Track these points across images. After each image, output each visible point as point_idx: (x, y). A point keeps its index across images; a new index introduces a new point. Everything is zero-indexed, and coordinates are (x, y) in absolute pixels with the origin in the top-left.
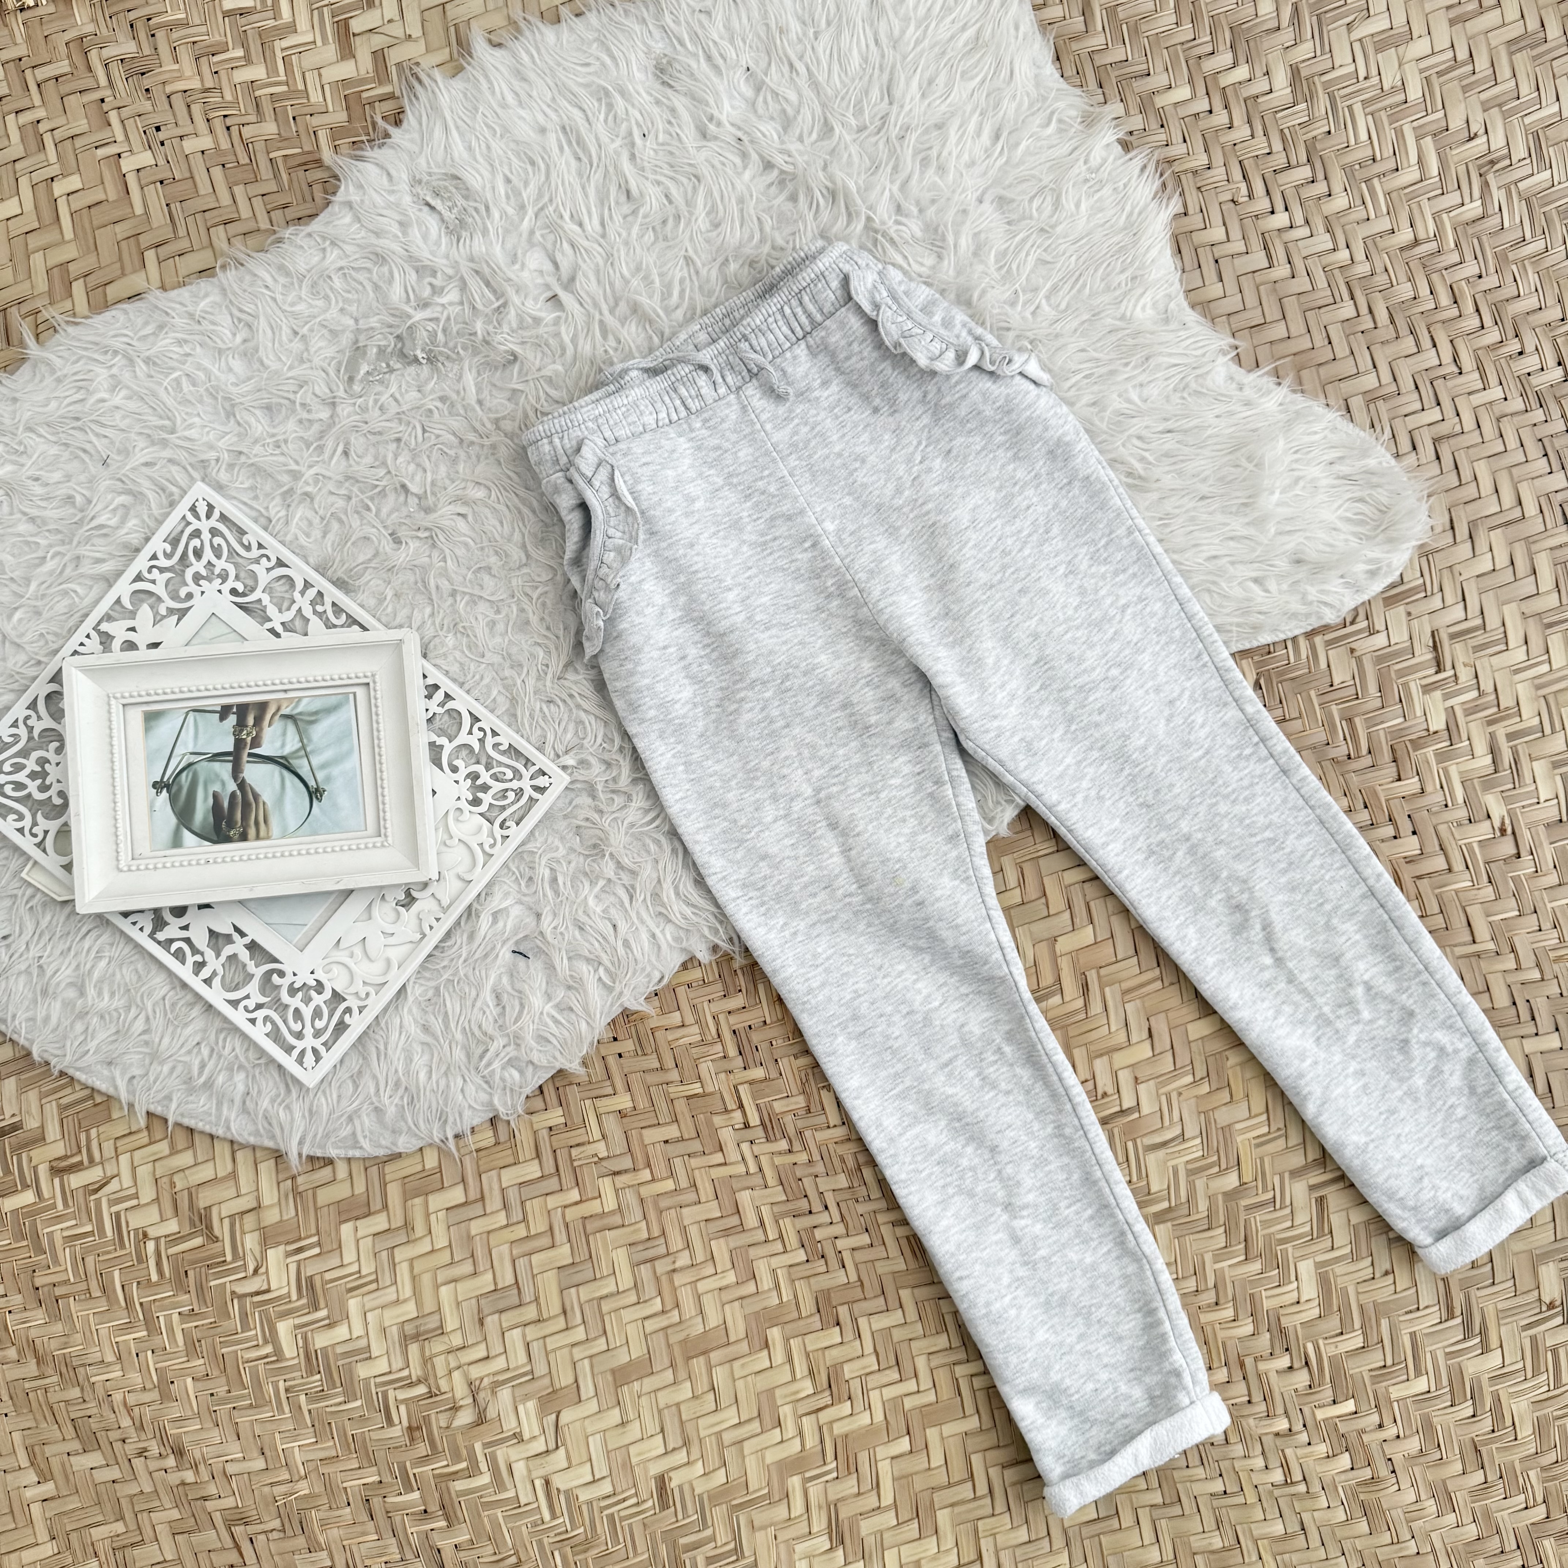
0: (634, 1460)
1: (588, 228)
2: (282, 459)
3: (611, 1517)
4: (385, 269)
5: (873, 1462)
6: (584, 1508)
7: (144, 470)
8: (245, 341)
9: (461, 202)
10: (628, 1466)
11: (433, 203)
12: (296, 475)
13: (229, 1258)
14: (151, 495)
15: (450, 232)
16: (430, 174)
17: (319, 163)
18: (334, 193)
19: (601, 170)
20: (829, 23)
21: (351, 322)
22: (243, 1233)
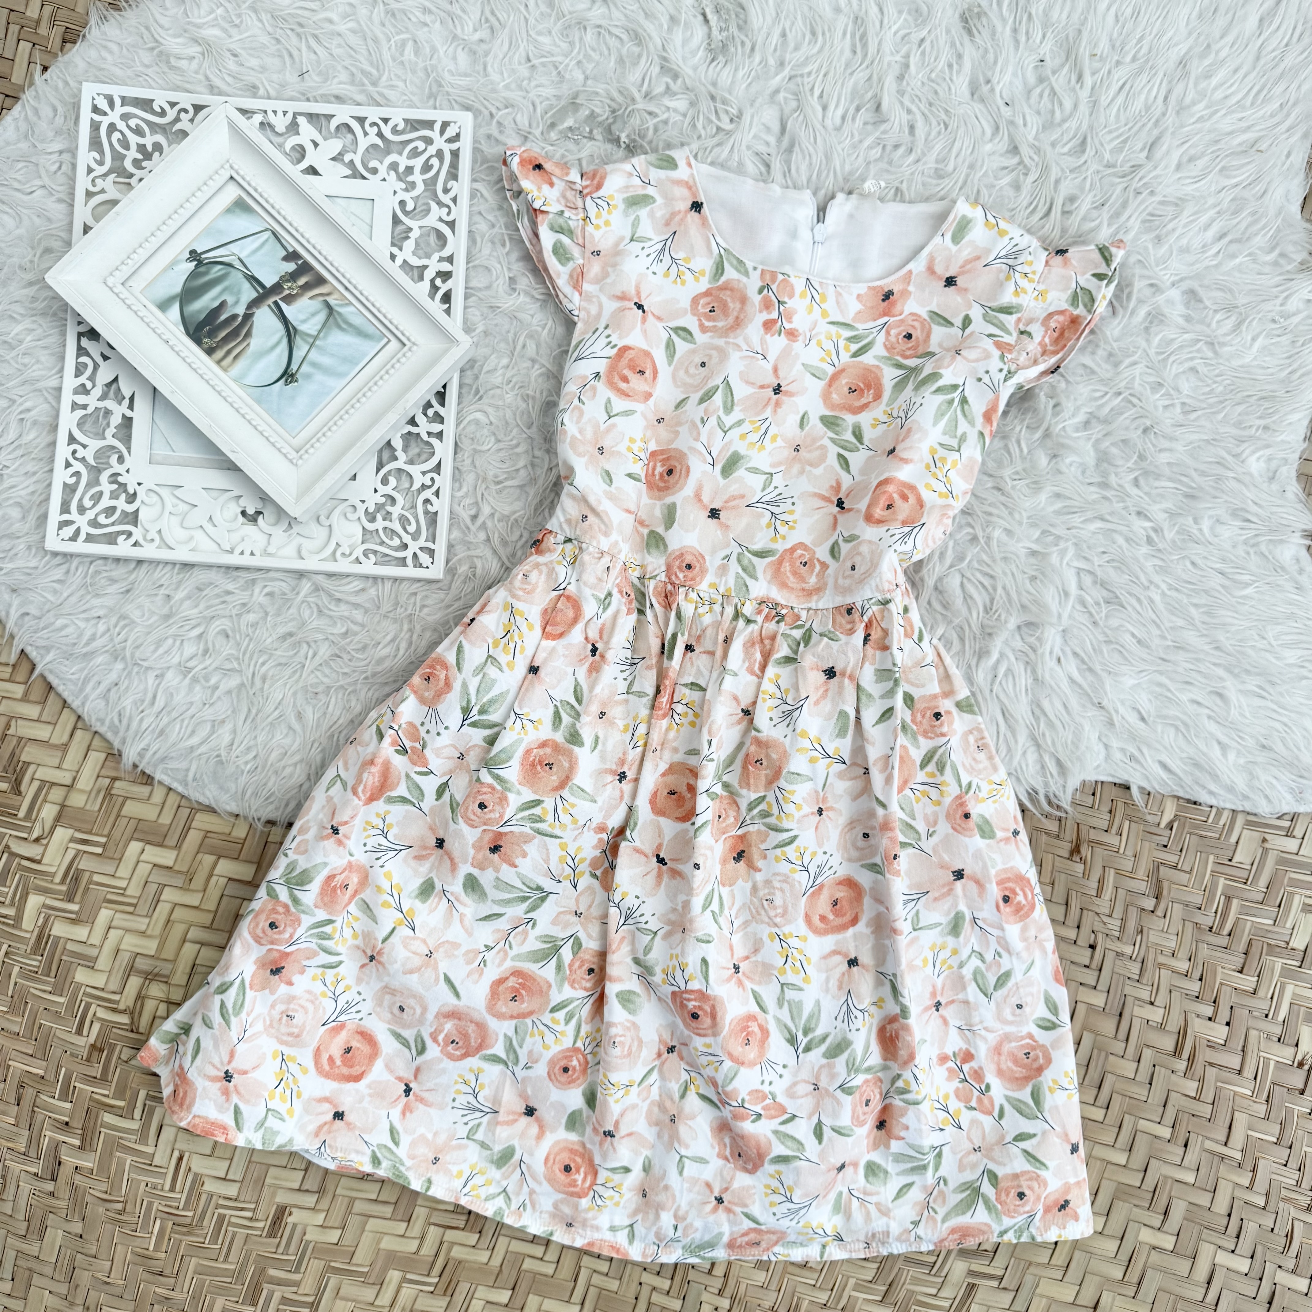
0: (268, 1181)
3: (222, 1218)
4: (637, 51)
5: (470, 1297)
6: (204, 1197)
8: (481, 41)
9: (734, 29)
10: (261, 1183)
11: (709, 16)
13: (21, 814)
15: (710, 49)
19: (868, 71)
20: (1134, 59)
22: (45, 801)
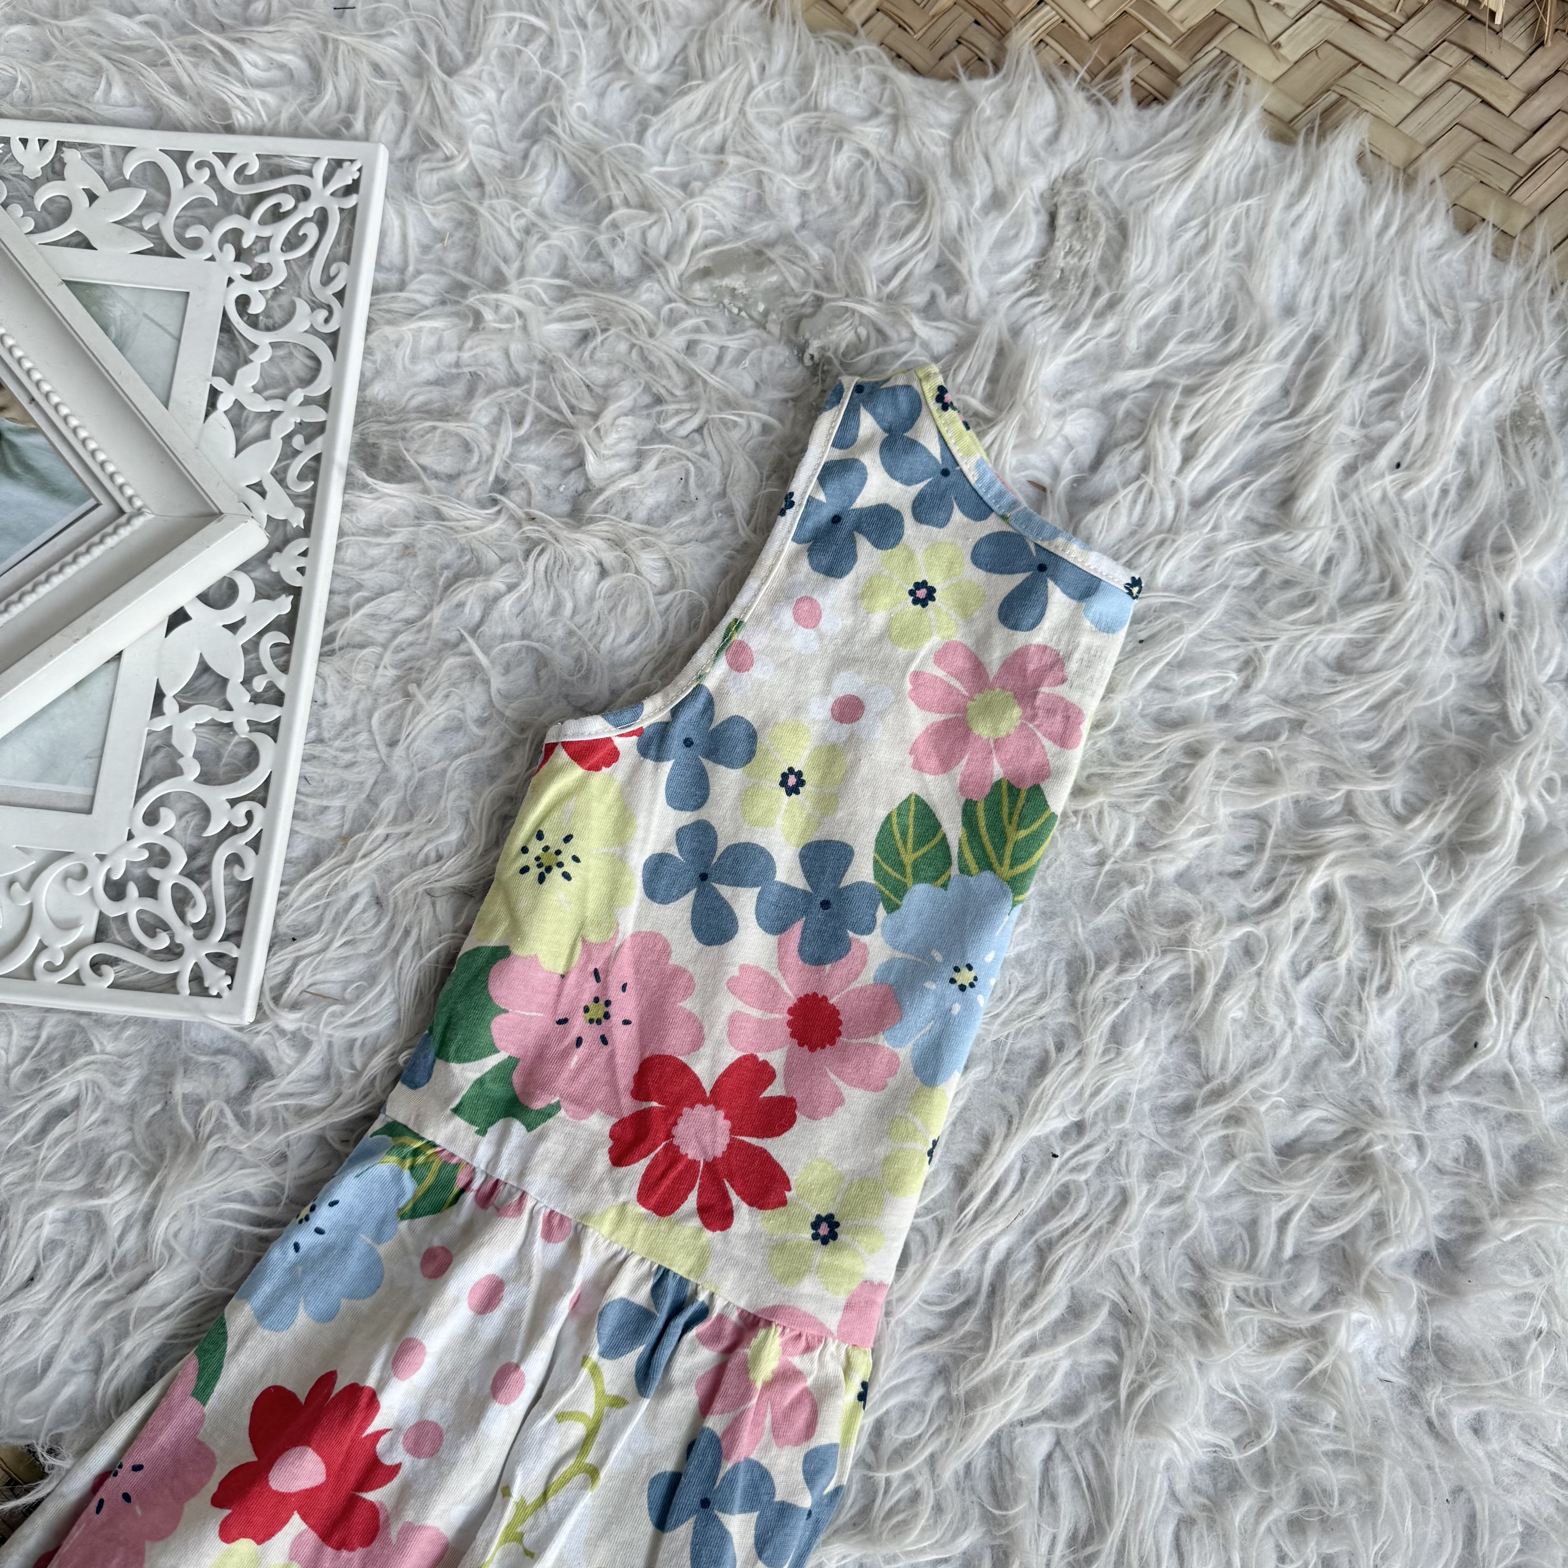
1: (1192, 474)
2: (510, 247)
4: (909, 216)
7: (365, 70)
8: (660, 89)
9: (1092, 260)
11: (1061, 220)
12: (498, 282)
14: (328, 96)
15: (1036, 273)
16: (1101, 191)
17: (1003, 33)
18: (970, 78)
21: (795, 220)
